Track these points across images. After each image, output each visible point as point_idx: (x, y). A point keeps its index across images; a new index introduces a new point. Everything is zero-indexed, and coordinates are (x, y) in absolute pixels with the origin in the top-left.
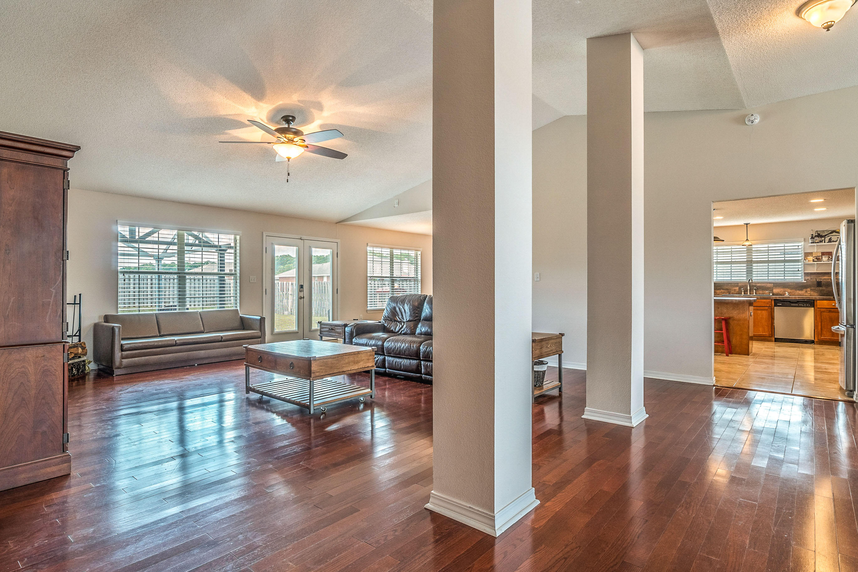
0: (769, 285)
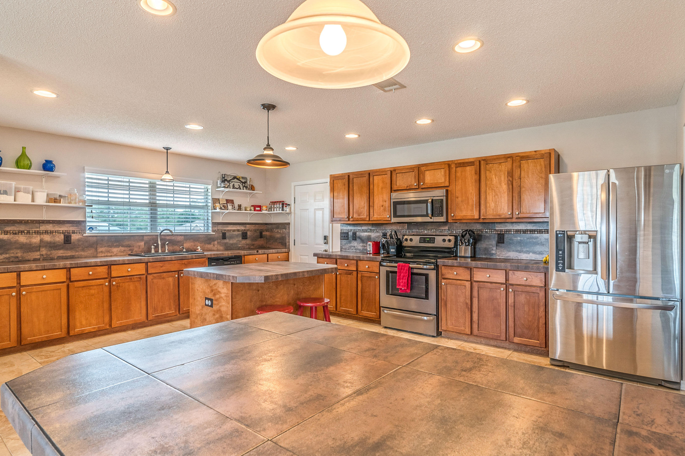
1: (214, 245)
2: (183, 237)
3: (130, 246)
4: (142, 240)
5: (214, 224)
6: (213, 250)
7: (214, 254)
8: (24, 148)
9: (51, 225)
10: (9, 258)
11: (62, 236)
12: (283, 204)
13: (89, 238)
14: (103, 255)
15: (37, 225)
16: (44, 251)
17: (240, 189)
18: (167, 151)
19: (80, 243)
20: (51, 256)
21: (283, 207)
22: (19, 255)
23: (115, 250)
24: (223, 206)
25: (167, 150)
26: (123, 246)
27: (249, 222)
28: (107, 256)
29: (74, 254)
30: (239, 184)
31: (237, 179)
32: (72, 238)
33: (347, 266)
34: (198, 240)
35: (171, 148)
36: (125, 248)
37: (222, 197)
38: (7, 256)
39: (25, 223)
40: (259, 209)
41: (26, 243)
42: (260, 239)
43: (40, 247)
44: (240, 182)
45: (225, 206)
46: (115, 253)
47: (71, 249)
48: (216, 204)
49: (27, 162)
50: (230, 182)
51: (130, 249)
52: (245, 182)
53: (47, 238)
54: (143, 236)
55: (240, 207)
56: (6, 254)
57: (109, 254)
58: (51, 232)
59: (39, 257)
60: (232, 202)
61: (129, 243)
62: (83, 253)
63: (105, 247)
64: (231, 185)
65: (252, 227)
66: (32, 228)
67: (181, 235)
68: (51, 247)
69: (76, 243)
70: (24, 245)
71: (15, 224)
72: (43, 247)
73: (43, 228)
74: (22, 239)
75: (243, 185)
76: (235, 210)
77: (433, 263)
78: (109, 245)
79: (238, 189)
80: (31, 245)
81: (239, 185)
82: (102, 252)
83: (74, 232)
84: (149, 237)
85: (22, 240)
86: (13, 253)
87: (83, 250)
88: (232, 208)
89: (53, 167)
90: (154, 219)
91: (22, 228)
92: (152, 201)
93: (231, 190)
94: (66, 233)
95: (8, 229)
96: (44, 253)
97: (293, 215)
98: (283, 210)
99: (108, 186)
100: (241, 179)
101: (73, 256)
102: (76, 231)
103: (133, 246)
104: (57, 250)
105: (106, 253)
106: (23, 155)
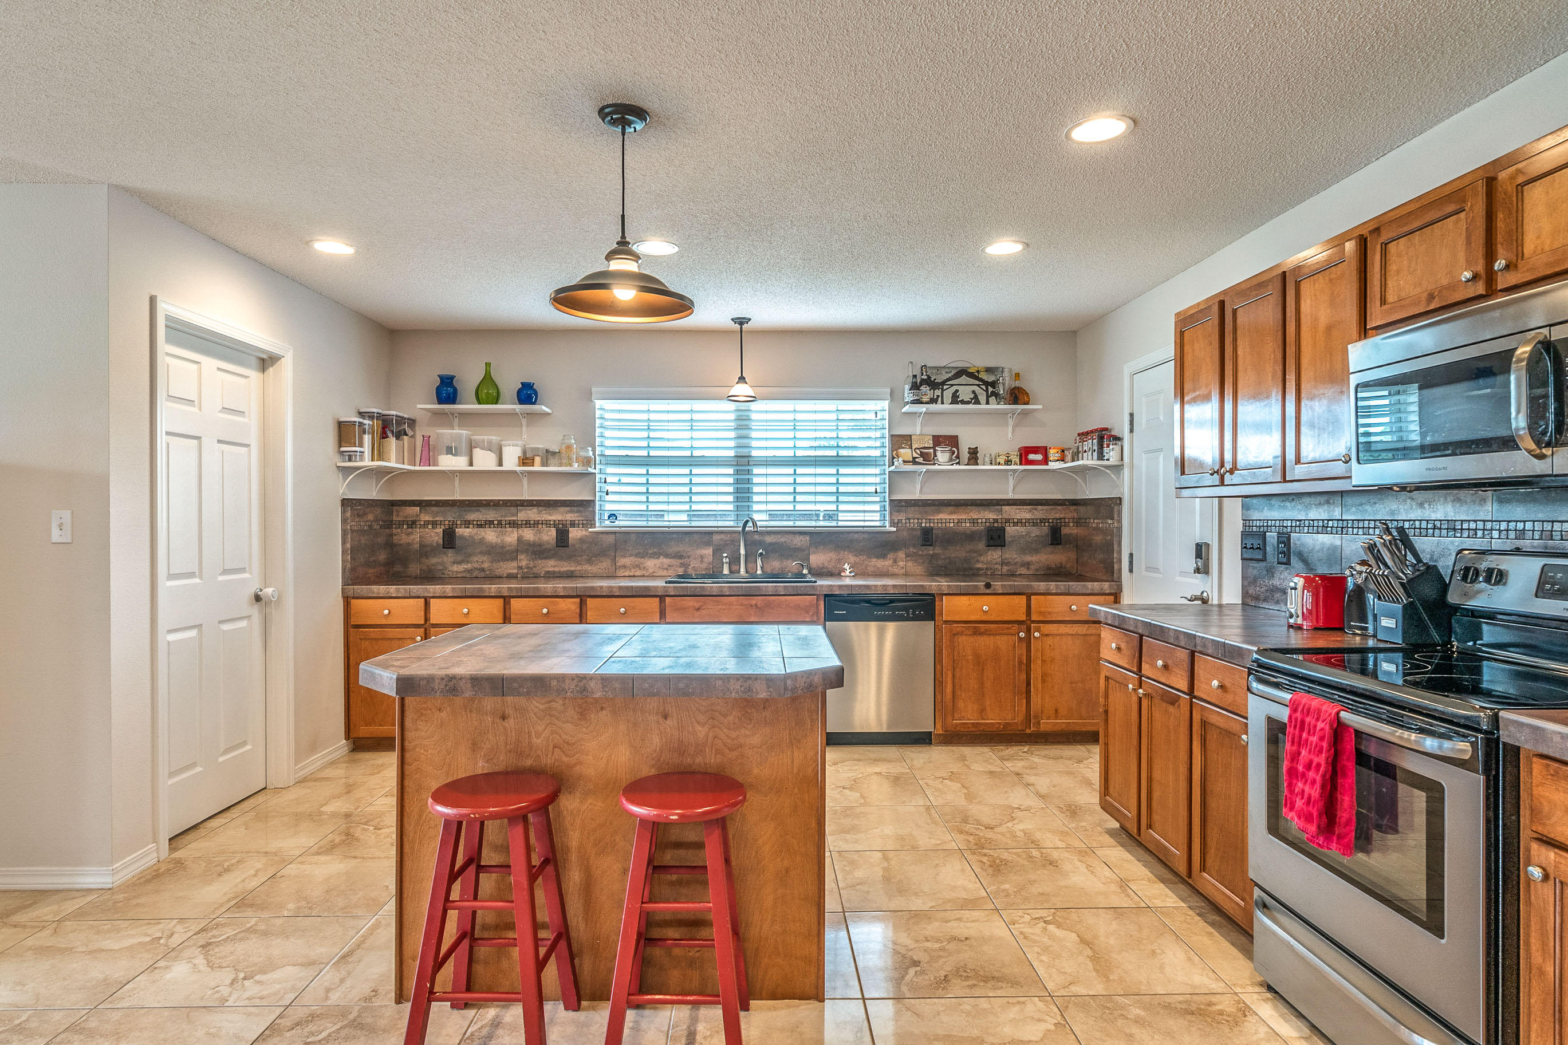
0: (798, 541)
1: (895, 561)
2: (808, 538)
3: (681, 557)
4: (708, 544)
5: (897, 505)
6: (893, 575)
7: (894, 586)
8: (488, 365)
9: (535, 510)
10: (469, 571)
11: (553, 532)
12: (1101, 439)
13: (601, 536)
14: (627, 574)
15: (513, 509)
16: (524, 561)
17: (978, 402)
18: (741, 328)
19: (584, 547)
20: (535, 570)
21: (1101, 447)
22: (486, 565)
23: (651, 564)
24: (922, 455)
25: (741, 324)
26: (667, 556)
27: (1010, 496)
28: (634, 576)
29: (572, 569)
30: (976, 388)
31: (971, 375)
32: (570, 535)
33: (1166, 667)
34: (848, 547)
35: (750, 319)
36: (672, 560)
37: (921, 431)
38: (469, 566)
39: (494, 505)
40: (1039, 457)
41: (497, 544)
42: (1050, 549)
43: (517, 550)
44: (977, 382)
45: (927, 453)
46: (651, 571)
47: (569, 558)
48: (901, 450)
49: (493, 392)
50: (945, 387)
51: (681, 564)
52: (993, 384)
53: (528, 534)
54: (711, 533)
55: (974, 455)
56: (468, 562)
57: (638, 573)
58: (536, 523)
59: (515, 571)
60: (952, 441)
61: (679, 549)
62: (588, 567)
63: (631, 555)
64: (948, 394)
65: (1023, 514)
66: (505, 516)
67: (801, 533)
68: (534, 553)
69: (578, 546)
70: (493, 547)
71: (481, 509)
72: (522, 552)
73: (523, 515)
74: (490, 535)
75: (987, 391)
76: (958, 463)
77: (1470, 726)
78: (639, 553)
79: (968, 403)
80: (502, 547)
81: (974, 392)
82: (624, 567)
83: (573, 524)
84: (722, 536)
85: (490, 538)
86: (477, 561)
87: (589, 561)
88: (951, 460)
89: (531, 395)
90: (743, 493)
91: (491, 515)
92: (744, 452)
93: (947, 407)
94: (561, 526)
95: (472, 516)
96: (524, 563)
97: (1126, 471)
98: (1101, 457)
99: (649, 426)
100: (983, 376)
101: (572, 572)
102: (577, 522)
103: (689, 557)
104: (546, 558)
105: (633, 570)
106: (488, 380)
